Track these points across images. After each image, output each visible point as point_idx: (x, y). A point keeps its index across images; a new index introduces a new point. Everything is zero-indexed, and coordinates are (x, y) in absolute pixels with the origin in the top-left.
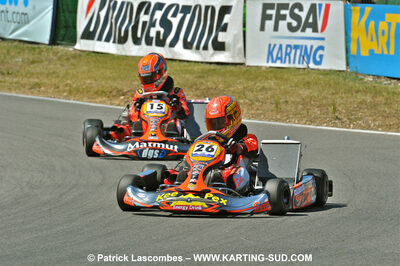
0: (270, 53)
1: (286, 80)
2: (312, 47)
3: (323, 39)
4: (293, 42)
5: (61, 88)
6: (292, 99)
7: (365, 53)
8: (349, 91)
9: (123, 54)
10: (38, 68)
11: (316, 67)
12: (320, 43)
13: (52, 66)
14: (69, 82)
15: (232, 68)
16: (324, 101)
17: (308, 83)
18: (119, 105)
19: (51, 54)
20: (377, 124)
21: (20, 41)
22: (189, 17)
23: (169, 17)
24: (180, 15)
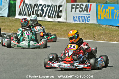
0: (74, 19)
1: (79, 27)
2: (86, 17)
3: (90, 14)
4: (81, 15)
6: (81, 32)
7: (102, 18)
8: (98, 30)
10: (4, 24)
11: (88, 23)
12: (89, 16)
13: (8, 23)
14: (14, 28)
15: (63, 23)
16: (90, 33)
17: (86, 28)
19: (8, 20)
20: (107, 39)
22: (49, 8)
23: (43, 8)
24: (47, 8)
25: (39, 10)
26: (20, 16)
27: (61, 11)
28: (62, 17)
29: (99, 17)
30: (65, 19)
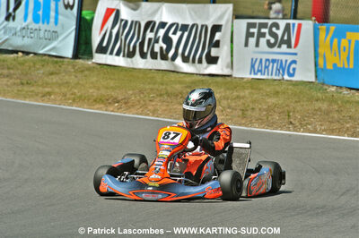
0: (253, 66)
1: (260, 90)
2: (286, 61)
3: (296, 54)
4: (271, 57)
5: (68, 96)
6: (260, 106)
7: (329, 67)
8: (311, 99)
9: (131, 66)
10: (55, 79)
11: (290, 78)
12: (293, 58)
13: (67, 77)
14: (76, 91)
15: (219, 79)
16: (286, 108)
17: (277, 93)
18: (112, 111)
19: (70, 67)
20: (323, 128)
21: (50, 56)
23: (170, 35)
25: (157, 41)
27: (217, 44)
28: (220, 61)
29: (321, 62)
30: (227, 67)
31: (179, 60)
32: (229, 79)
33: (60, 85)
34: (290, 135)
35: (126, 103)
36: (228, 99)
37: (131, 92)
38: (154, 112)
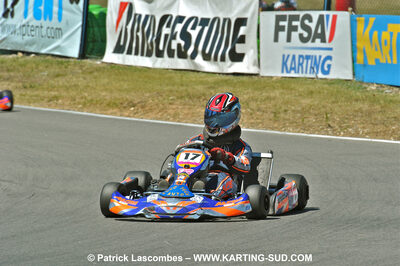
0: (284, 64)
1: (292, 89)
2: (320, 57)
3: (331, 49)
4: (305, 53)
5: (77, 100)
6: (293, 108)
7: (371, 62)
8: (349, 99)
10: (61, 81)
11: (324, 76)
12: (327, 53)
13: (74, 79)
14: (86, 94)
15: (245, 78)
16: (323, 110)
17: (312, 92)
18: (128, 116)
19: (77, 68)
20: (366, 131)
21: (53, 55)
22: (207, 29)
23: (189, 30)
24: (199, 28)
26: (120, 55)
28: (246, 58)
29: (360, 57)
30: (254, 65)
31: (199, 59)
32: (256, 78)
33: (67, 89)
34: (330, 140)
35: (142, 107)
36: (256, 100)
37: (148, 95)
38: (175, 116)
